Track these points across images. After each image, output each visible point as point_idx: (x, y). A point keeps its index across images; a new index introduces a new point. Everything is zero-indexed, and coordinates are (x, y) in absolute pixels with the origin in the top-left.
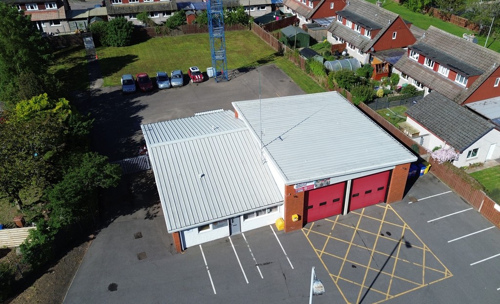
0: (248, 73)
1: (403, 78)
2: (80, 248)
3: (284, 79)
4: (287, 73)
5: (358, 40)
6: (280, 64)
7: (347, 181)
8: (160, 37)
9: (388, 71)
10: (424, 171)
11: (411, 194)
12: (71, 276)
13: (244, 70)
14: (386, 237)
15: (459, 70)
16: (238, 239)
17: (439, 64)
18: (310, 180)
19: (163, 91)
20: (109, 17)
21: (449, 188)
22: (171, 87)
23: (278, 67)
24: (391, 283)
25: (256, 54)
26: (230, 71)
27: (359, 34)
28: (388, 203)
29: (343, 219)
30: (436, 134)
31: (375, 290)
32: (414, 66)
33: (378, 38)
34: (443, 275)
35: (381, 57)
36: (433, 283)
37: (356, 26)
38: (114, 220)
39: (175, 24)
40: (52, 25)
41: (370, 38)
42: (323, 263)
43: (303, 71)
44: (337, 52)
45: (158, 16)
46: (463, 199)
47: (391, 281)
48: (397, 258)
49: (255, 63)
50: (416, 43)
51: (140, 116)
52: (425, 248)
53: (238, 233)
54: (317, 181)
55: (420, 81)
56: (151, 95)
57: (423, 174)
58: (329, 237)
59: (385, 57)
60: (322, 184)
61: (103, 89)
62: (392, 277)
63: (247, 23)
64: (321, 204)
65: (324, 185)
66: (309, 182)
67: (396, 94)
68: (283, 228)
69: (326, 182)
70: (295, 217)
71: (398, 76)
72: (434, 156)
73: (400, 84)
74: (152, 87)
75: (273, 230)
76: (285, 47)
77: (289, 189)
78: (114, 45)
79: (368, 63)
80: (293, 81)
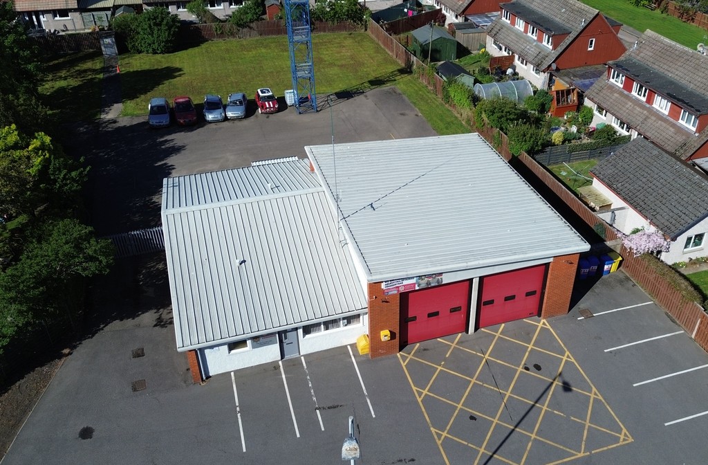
0: (351, 100)
1: (598, 114)
2: (45, 369)
3: (407, 112)
4: (412, 102)
5: (532, 51)
6: (405, 87)
7: (472, 279)
8: (221, 40)
9: (576, 101)
10: (611, 267)
11: (583, 304)
12: (25, 412)
13: (345, 95)
14: (533, 373)
15: (685, 103)
16: (294, 365)
17: (656, 93)
18: (407, 275)
19: (213, 126)
20: (145, 7)
21: (649, 296)
22: (226, 119)
23: (400, 92)
24: (528, 448)
25: (368, 69)
26: (323, 96)
27: (535, 41)
28: (544, 318)
29: (467, 341)
30: (635, 207)
31: (500, 458)
32: (616, 95)
33: (563, 49)
34: (617, 440)
35: (567, 79)
36: (598, 450)
37: (530, 28)
38: (105, 327)
39: (245, 20)
40: (56, 18)
41: (551, 47)
42: (423, 410)
43: (439, 99)
44: (499, 69)
45: (221, 7)
46: (669, 316)
47: (530, 444)
48: (545, 408)
49: (365, 84)
50: (622, 58)
51: (170, 164)
52: (594, 394)
53: (296, 355)
54: (420, 277)
55: (624, 120)
56: (192, 131)
57: (609, 271)
58: (440, 368)
59: (575, 79)
60: (428, 283)
61: (120, 120)
62: (532, 438)
63: (361, 20)
64: (430, 315)
65: (433, 285)
66: (406, 279)
67: (586, 140)
68: (367, 351)
69: (436, 280)
70: (385, 335)
71: (590, 110)
72: (627, 243)
73: (593, 125)
74: (195, 118)
75: (351, 354)
76: (414, 59)
77: (374, 287)
78: (147, 51)
79: (546, 88)
80: (420, 114)
